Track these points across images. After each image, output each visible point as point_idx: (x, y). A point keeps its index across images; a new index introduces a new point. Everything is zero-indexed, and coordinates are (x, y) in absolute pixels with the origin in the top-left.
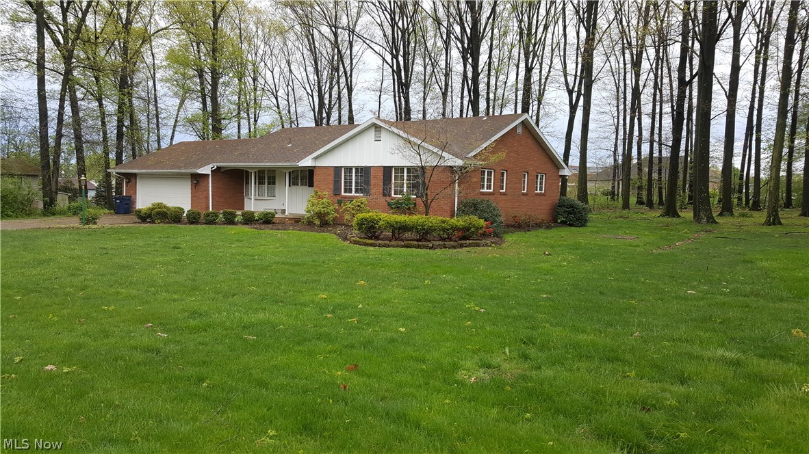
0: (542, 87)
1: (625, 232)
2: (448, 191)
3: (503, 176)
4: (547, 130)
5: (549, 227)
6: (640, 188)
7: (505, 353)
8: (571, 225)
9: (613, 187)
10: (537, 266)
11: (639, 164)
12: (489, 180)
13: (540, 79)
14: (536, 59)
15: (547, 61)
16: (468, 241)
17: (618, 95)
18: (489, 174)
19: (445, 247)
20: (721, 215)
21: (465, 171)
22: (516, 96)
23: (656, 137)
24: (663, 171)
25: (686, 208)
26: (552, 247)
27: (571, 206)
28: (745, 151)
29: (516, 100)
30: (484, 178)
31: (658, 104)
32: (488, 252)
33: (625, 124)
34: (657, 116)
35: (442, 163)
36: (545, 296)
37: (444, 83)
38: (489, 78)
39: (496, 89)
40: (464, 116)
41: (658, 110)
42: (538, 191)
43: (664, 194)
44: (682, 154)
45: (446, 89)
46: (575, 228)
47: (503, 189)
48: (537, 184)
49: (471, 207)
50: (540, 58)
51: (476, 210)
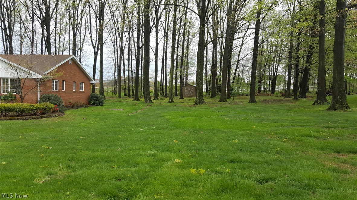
0: (82, 44)
1: (119, 107)
2: (34, 90)
3: (63, 83)
4: (85, 63)
5: (86, 107)
6: (125, 89)
7: (60, 167)
8: (97, 105)
9: (115, 89)
10: (80, 124)
11: (125, 79)
12: (56, 85)
13: (80, 40)
14: (78, 31)
15: (83, 32)
16: (45, 115)
17: (114, 50)
18: (56, 82)
19: (33, 118)
20: (154, 99)
21: (43, 80)
22: (69, 47)
23: (130, 69)
24: (134, 82)
25: (142, 97)
26: (88, 115)
27: (96, 97)
28: (161, 75)
29: (69, 48)
30: (53, 84)
31: (130, 55)
32: (56, 120)
33: (118, 63)
34: (130, 60)
35: (30, 76)
36: (82, 138)
37: (31, 37)
38: (55, 37)
39: (60, 42)
40: (43, 54)
41: (130, 58)
42: (81, 91)
43: (134, 92)
44: (140, 76)
45: (33, 40)
46: (98, 107)
47: (63, 90)
48: (80, 87)
49: (46, 98)
50: (80, 31)
51: (50, 99)
